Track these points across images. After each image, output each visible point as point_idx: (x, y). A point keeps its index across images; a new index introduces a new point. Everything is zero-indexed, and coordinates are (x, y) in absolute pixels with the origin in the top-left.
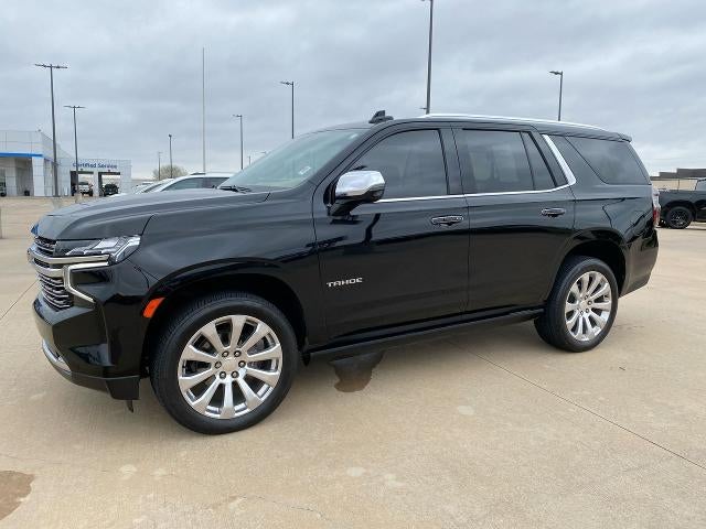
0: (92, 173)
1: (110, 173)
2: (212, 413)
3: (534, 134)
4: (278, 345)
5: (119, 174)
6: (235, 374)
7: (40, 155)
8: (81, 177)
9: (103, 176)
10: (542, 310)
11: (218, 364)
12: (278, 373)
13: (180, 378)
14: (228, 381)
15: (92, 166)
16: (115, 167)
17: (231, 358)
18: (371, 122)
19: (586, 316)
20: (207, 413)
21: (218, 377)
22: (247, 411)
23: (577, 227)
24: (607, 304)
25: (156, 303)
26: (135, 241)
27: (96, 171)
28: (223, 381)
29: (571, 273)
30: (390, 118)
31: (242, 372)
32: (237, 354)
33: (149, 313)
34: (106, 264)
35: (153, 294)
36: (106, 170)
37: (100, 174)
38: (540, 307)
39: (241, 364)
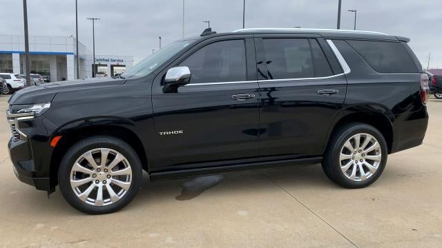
0: (106, 65)
1: (118, 66)
2: (91, 202)
3: (320, 40)
4: (130, 167)
5: (124, 66)
6: (105, 182)
7: (72, 54)
8: (100, 69)
9: (114, 68)
10: (322, 158)
11: (94, 176)
12: (129, 183)
13: (71, 180)
14: (100, 185)
15: (106, 60)
16: (122, 61)
17: (102, 173)
18: (201, 36)
19: (360, 164)
20: (87, 202)
21: (94, 182)
22: (111, 203)
23: (347, 102)
24: (378, 157)
25: (57, 139)
26: (48, 106)
27: (109, 64)
28: (97, 185)
29: (344, 134)
30: (215, 33)
31: (109, 181)
32: (106, 171)
33: (54, 144)
34: (32, 117)
35: (56, 134)
36: (115, 63)
37: (112, 67)
38: (321, 156)
39: (108, 176)
